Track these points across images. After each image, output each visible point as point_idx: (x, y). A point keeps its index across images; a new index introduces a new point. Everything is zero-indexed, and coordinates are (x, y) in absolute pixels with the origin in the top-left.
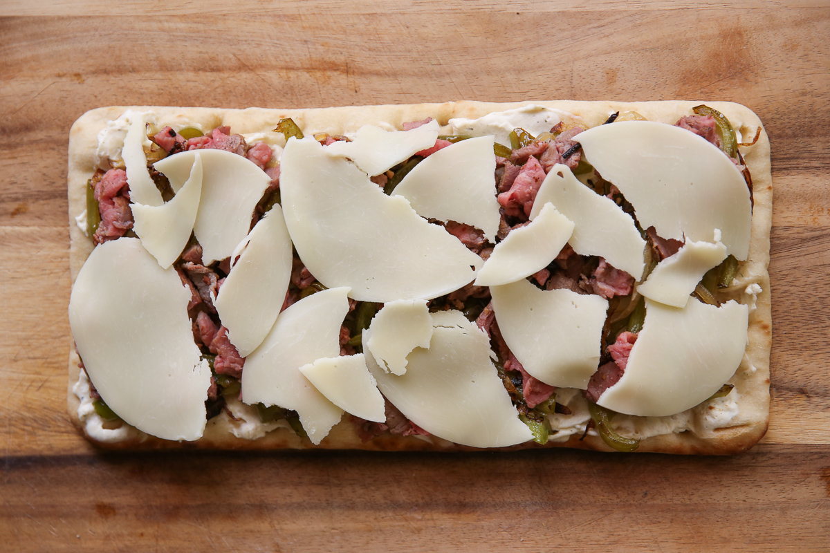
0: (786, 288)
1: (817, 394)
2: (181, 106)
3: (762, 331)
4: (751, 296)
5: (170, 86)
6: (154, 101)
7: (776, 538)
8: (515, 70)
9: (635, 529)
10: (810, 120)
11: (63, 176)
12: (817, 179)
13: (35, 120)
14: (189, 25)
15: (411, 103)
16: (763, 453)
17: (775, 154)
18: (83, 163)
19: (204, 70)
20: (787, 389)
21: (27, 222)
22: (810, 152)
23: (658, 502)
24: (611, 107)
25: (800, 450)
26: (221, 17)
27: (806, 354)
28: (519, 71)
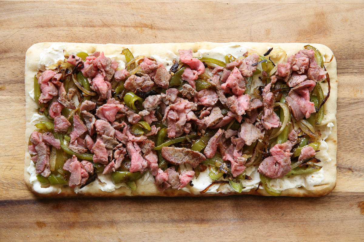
0: (343, 124)
1: (356, 170)
2: (76, 42)
3: (334, 143)
4: (329, 128)
5: (71, 33)
6: (64, 40)
7: (339, 233)
8: (226, 29)
9: (278, 230)
10: (353, 52)
11: (22, 73)
12: (356, 77)
13: (9, 48)
14: (80, 6)
15: (180, 42)
16: (333, 196)
17: (338, 66)
18: (32, 68)
19: (87, 26)
20: (343, 168)
21: (5, 94)
22: (353, 66)
23: (288, 218)
24: (268, 45)
25: (349, 194)
26: (94, 3)
27: (351, 153)
28: (228, 29)
